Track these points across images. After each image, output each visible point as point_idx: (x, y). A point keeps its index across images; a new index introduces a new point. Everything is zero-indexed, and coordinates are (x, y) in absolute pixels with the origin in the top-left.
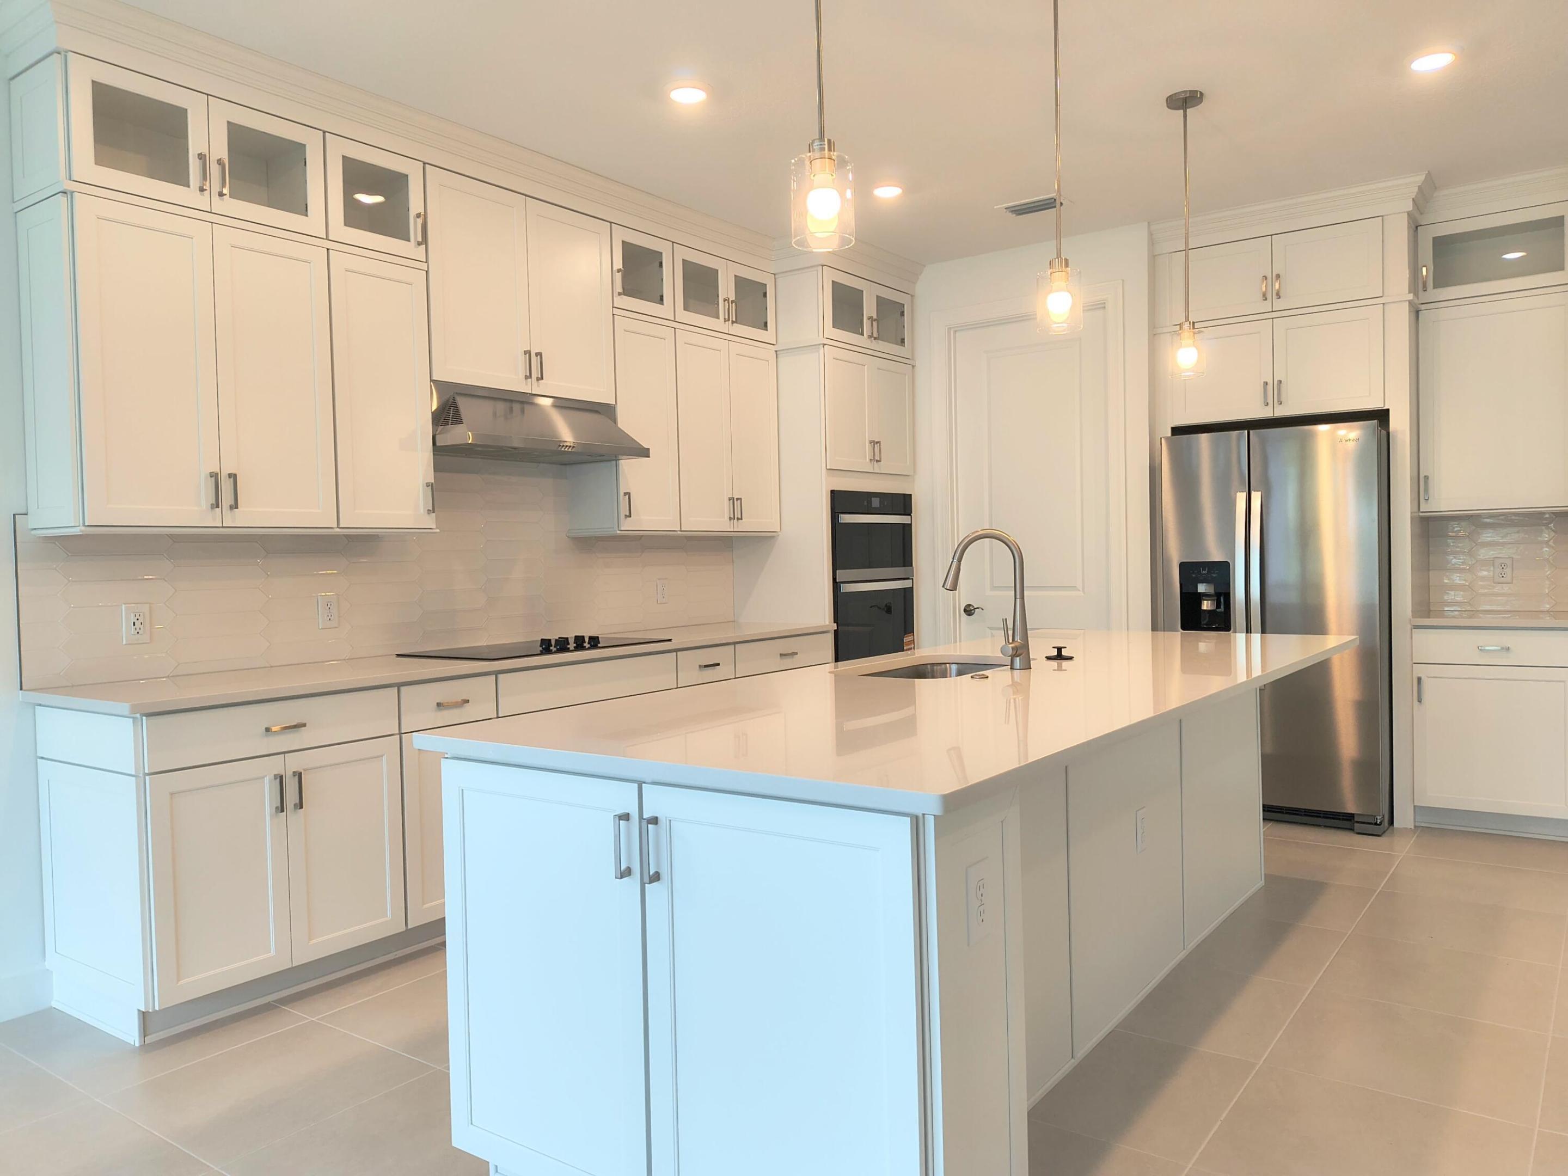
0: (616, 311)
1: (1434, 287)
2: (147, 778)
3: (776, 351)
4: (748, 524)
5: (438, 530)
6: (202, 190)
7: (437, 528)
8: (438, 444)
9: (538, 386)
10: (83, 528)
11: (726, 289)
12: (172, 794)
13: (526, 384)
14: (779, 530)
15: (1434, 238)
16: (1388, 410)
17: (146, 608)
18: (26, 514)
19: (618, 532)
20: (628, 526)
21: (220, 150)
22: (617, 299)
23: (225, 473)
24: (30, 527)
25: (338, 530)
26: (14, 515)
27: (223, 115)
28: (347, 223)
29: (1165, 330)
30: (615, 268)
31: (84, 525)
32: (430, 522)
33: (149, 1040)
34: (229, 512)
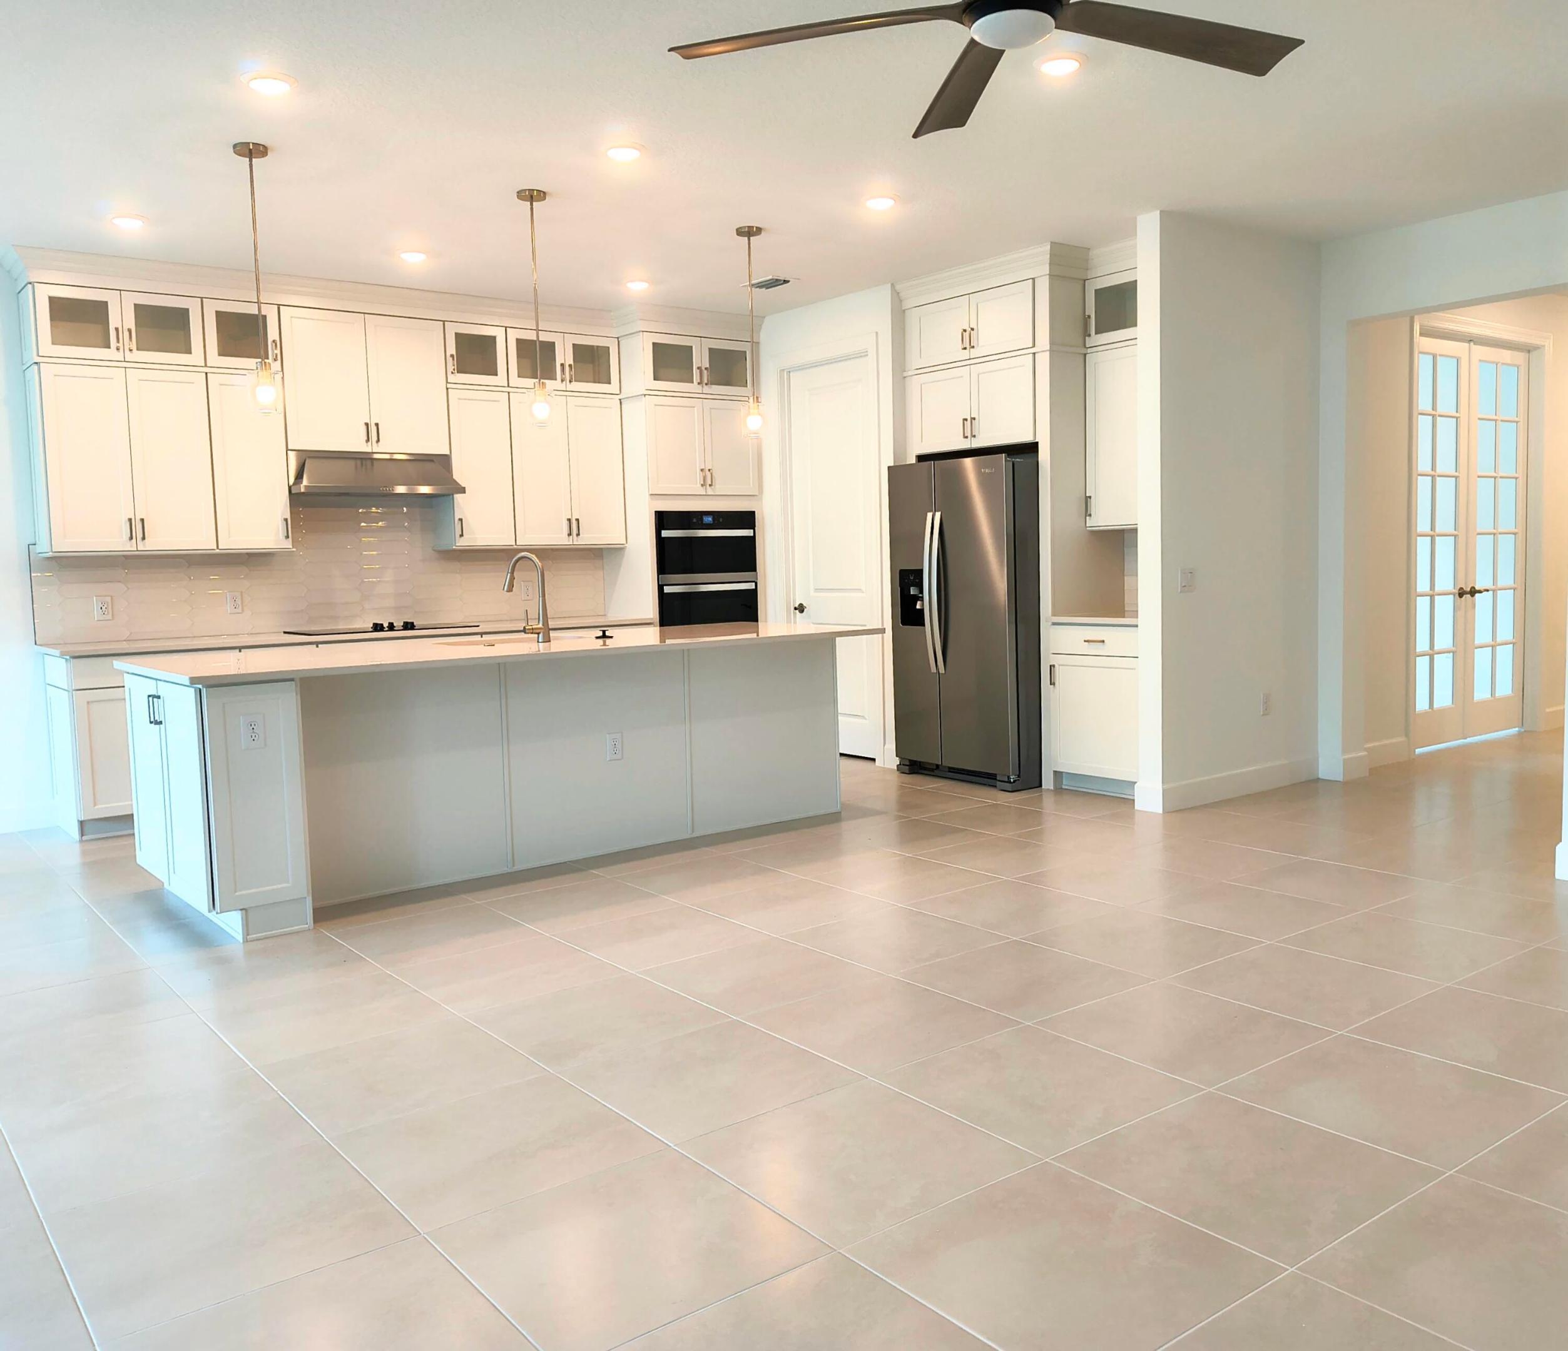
0: (449, 386)
1: (1096, 334)
2: (74, 692)
3: (620, 400)
4: (587, 538)
5: (294, 550)
6: (118, 349)
7: (293, 547)
8: (293, 492)
9: (378, 446)
10: (51, 553)
11: (564, 356)
12: (88, 703)
13: (367, 446)
14: (625, 542)
15: (1096, 290)
16: (1037, 443)
17: (108, 599)
18: (35, 544)
19: (454, 547)
20: (461, 543)
21: (130, 322)
22: (451, 378)
23: (138, 518)
24: (38, 552)
25: (218, 551)
26: (29, 545)
27: (131, 300)
28: (220, 354)
29: (910, 373)
30: (448, 354)
31: (52, 552)
32: (288, 544)
33: (84, 838)
34: (141, 542)
